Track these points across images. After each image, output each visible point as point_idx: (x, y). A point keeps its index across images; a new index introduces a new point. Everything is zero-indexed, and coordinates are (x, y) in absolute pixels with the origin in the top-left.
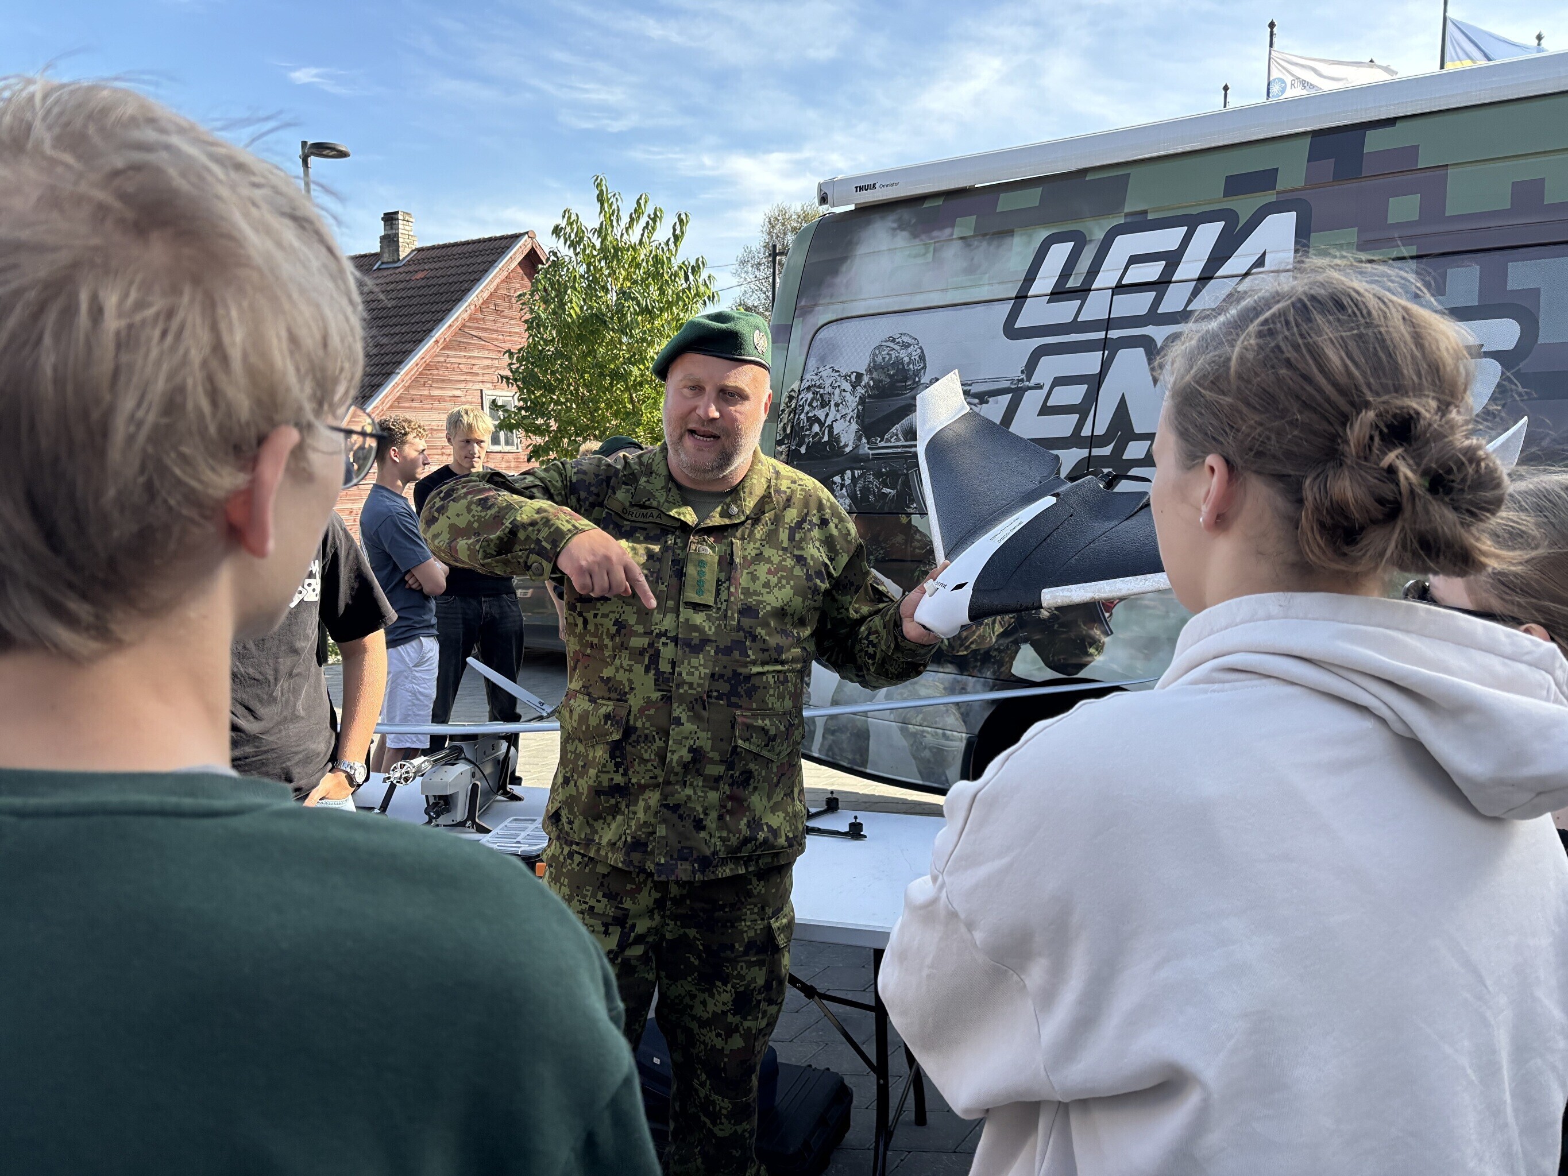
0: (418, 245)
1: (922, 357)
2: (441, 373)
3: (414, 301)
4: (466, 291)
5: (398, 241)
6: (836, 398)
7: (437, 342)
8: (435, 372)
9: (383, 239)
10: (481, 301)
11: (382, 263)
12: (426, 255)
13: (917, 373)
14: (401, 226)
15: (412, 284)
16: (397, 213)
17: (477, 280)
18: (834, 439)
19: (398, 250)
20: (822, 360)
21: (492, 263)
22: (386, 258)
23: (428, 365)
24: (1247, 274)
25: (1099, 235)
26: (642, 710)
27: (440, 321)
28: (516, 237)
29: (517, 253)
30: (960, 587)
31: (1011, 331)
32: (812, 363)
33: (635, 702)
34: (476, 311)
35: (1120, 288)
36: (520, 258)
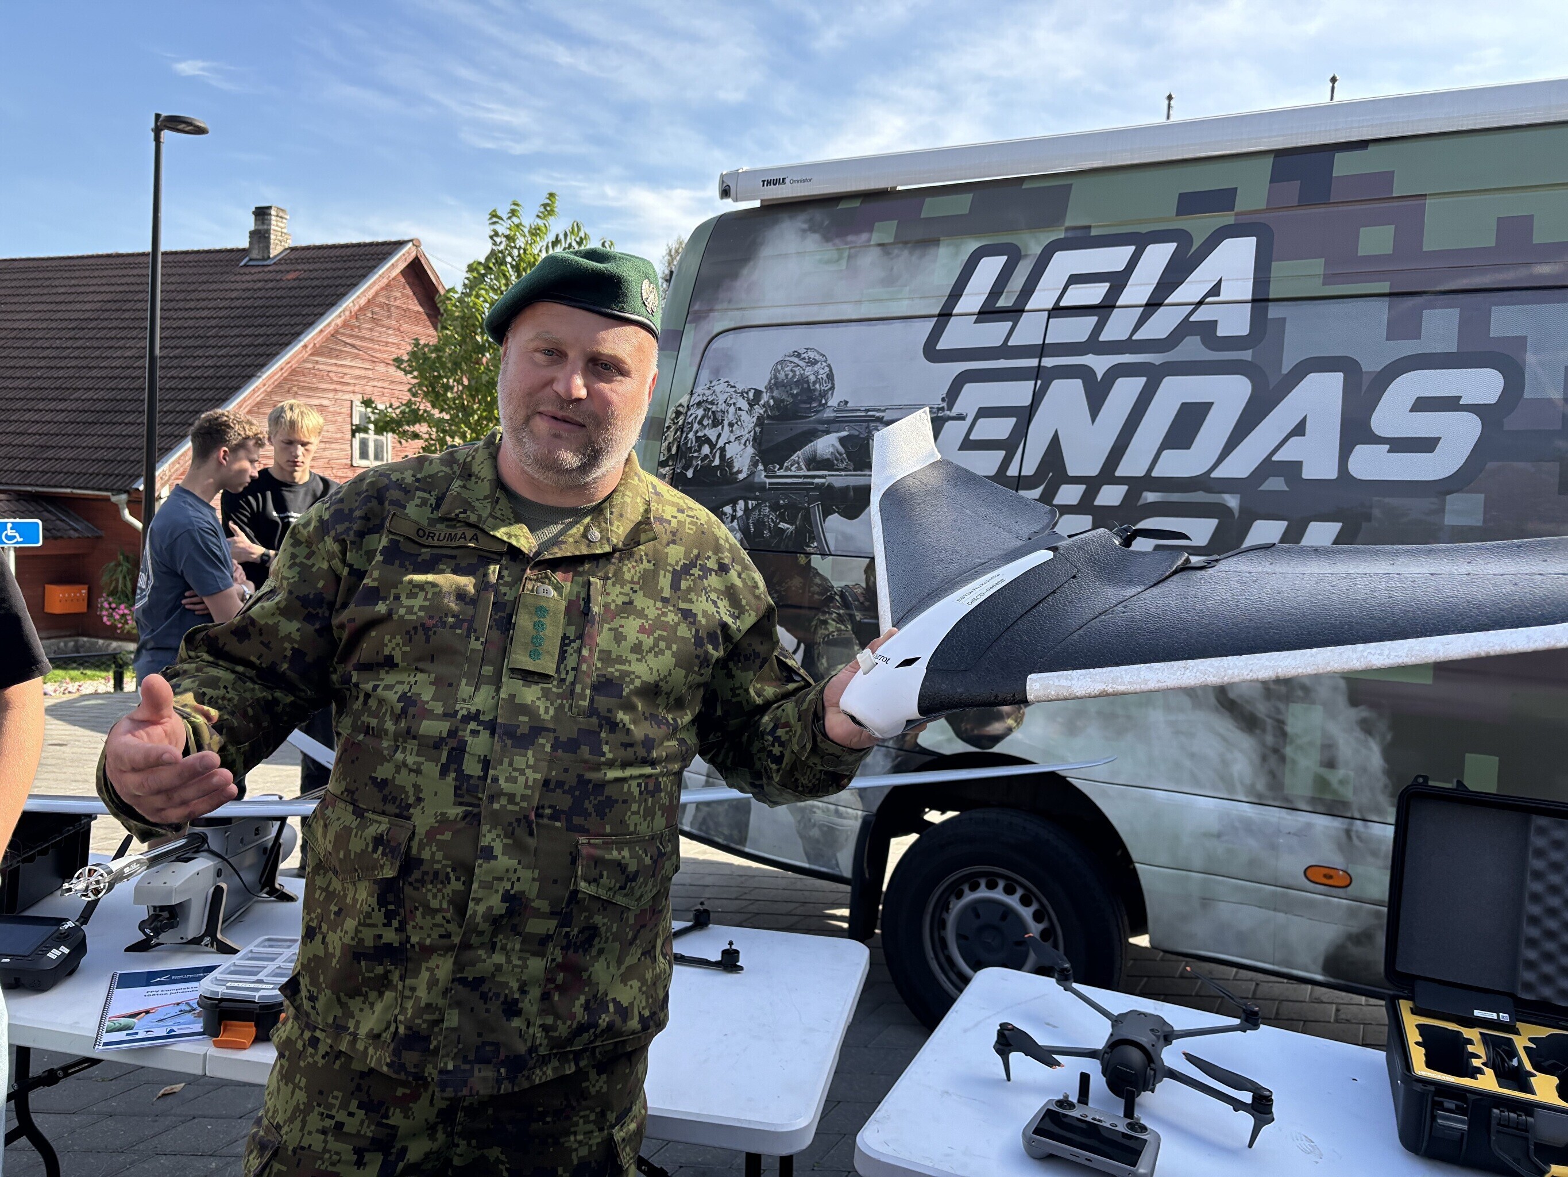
0: (290, 243)
1: (830, 376)
2: (308, 380)
3: (284, 302)
4: (341, 296)
5: (269, 237)
6: (731, 417)
7: (305, 346)
8: (302, 378)
9: (252, 234)
10: (357, 307)
11: (251, 260)
12: (300, 255)
13: (824, 394)
14: (273, 222)
15: (282, 284)
16: (270, 208)
17: (354, 285)
18: (727, 463)
19: (268, 247)
20: (716, 373)
21: (371, 269)
22: (255, 254)
23: (294, 370)
24: (1200, 303)
25: (1035, 248)
26: (431, 833)
27: (310, 325)
28: (400, 244)
29: (398, 262)
30: (908, 662)
31: (932, 353)
32: (705, 375)
33: (422, 820)
34: (351, 317)
35: (1058, 311)
36: (402, 266)
